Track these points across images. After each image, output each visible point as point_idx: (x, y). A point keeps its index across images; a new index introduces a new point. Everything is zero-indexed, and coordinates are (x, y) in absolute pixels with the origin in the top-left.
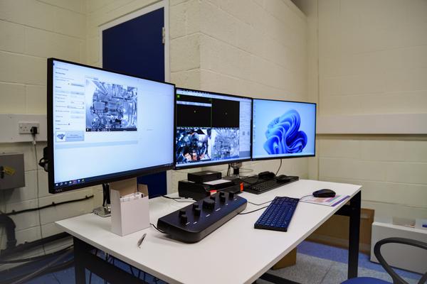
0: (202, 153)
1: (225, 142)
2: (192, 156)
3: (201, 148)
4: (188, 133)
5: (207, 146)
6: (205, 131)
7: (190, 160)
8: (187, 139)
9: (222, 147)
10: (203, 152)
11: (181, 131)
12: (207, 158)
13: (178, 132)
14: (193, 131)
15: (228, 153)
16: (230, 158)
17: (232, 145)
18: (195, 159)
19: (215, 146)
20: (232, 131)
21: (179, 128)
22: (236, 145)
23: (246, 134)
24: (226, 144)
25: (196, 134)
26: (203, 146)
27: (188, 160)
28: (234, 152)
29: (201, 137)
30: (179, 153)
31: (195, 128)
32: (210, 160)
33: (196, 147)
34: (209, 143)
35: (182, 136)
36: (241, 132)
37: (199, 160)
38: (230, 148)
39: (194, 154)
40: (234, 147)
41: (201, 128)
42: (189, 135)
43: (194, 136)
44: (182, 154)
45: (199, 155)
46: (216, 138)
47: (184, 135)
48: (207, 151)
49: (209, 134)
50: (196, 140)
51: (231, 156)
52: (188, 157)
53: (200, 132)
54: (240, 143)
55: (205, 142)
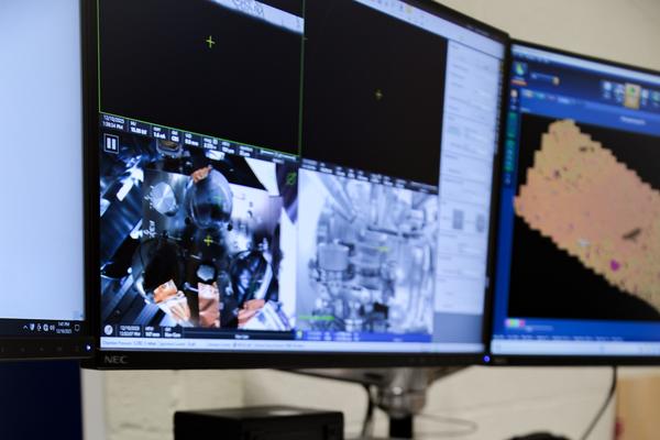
0: (250, 295)
1: (370, 252)
2: (193, 300)
3: (241, 263)
4: (172, 166)
5: (277, 256)
6: (264, 170)
7: (185, 319)
8: (163, 197)
9: (350, 272)
10: (255, 286)
11: (131, 143)
12: (272, 323)
13: (111, 144)
14: (199, 158)
15: (382, 309)
16: (389, 338)
17: (399, 274)
18: (212, 317)
19: (315, 265)
20: (405, 195)
21: (114, 121)
22: (423, 274)
23: (469, 228)
24: (374, 266)
25: (218, 180)
26: (255, 253)
27: (170, 321)
28: (411, 311)
29: (244, 204)
30: (119, 273)
31: (209, 142)
32: (289, 335)
33: (216, 254)
34: (287, 242)
35: (137, 174)
36: (447, 212)
37: (230, 327)
38: (390, 285)
39: (207, 292)
40: (411, 282)
41: (245, 150)
42: (177, 177)
43: (203, 185)
44: (134, 281)
45: (235, 302)
46: (323, 222)
47: (148, 168)
48: (274, 286)
49: (289, 193)
50: (219, 213)
51: (395, 329)
52: (171, 302)
53: (240, 174)
54: (440, 265)
55: (267, 235)
